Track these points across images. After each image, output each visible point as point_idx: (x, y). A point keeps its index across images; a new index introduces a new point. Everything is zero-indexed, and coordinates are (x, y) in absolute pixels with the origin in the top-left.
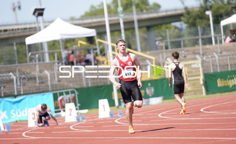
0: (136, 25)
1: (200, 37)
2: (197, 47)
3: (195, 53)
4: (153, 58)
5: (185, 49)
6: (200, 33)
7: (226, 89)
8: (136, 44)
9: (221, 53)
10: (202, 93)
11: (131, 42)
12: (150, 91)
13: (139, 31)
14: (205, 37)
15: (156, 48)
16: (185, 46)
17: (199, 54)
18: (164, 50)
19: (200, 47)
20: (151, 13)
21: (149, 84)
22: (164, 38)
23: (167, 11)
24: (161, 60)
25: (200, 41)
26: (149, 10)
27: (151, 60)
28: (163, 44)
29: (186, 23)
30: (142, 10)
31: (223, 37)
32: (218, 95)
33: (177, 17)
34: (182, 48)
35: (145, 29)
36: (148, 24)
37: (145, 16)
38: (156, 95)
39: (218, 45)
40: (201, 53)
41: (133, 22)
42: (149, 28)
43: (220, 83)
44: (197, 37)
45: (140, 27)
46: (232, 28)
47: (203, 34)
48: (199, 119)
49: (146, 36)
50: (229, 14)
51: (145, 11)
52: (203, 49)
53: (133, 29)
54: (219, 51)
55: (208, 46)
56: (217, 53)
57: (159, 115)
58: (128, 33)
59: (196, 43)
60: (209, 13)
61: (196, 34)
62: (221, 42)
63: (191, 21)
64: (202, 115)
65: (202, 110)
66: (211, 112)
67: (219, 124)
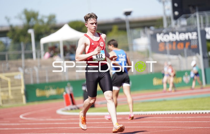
1: (23, 52)
2: (19, 61)
3: (18, 66)
5: (10, 62)
6: (23, 48)
7: (43, 98)
9: (41, 66)
10: (22, 101)
14: (28, 52)
16: (9, 59)
17: (21, 66)
19: (23, 61)
25: (23, 56)
29: (11, 38)
31: (42, 53)
32: (36, 104)
34: (7, 60)
39: (38, 60)
40: (23, 65)
43: (38, 93)
44: (19, 52)
46: (50, 46)
47: (25, 50)
48: (18, 124)
50: (48, 33)
52: (25, 63)
54: (39, 64)
55: (29, 61)
56: (37, 66)
59: (19, 57)
60: (31, 32)
61: (20, 49)
62: (40, 57)
63: (15, 37)
64: (20, 121)
65: (21, 117)
66: (29, 119)
67: (34, 129)
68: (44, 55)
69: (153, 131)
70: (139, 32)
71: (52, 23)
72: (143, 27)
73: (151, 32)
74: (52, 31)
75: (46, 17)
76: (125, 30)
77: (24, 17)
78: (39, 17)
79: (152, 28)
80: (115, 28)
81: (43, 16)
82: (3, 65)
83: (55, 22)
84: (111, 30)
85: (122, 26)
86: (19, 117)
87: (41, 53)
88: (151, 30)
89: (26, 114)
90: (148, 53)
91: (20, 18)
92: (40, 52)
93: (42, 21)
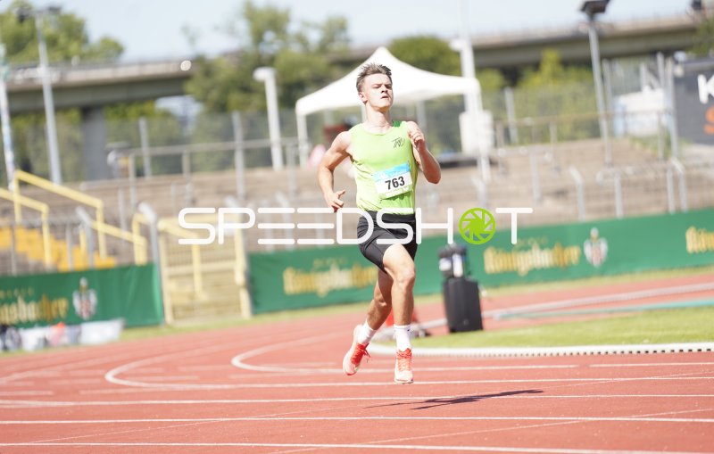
0: (48, 102)
1: (239, 143)
2: (227, 176)
3: (224, 192)
4: (97, 203)
5: (199, 177)
6: (239, 133)
7: (308, 301)
8: (46, 159)
9: (298, 192)
10: (239, 310)
11: (32, 154)
12: (84, 302)
13: (57, 122)
14: (255, 144)
15: (109, 173)
16: (193, 169)
17: (233, 193)
18: (132, 178)
19: (239, 174)
20: (96, 66)
21: (83, 282)
22: (132, 144)
23: (142, 63)
24: (121, 211)
25: (239, 159)
26: (88, 58)
27: (90, 210)
28: (129, 162)
29: (198, 100)
30: (67, 58)
31: (304, 147)
32: (285, 318)
33: (173, 83)
34: (186, 175)
35: (75, 115)
36: (87, 99)
37: (77, 76)
38: (102, 315)
39: (291, 171)
40: (241, 189)
41: (38, 92)
42: (87, 112)
43: (292, 282)
44: (229, 145)
45: (58, 109)
46: (329, 123)
47: (248, 137)
48: (226, 386)
49: (78, 135)
50: (321, 81)
51: (75, 60)
52: (247, 182)
53: (40, 112)
54: (292, 187)
55: (260, 173)
56: (286, 193)
57: (110, 377)
58: (22, 123)
59: (226, 163)
60: (265, 75)
61: (228, 135)
62: (297, 161)
63: (214, 95)
64: (233, 377)
65: (236, 362)
66: (262, 368)
67: (281, 404)
68: (309, 155)
69: (686, 409)
70: (637, 72)
71: (336, 47)
72: (652, 53)
73: (679, 71)
74: (336, 71)
75: (315, 26)
76: (586, 63)
77: (243, 26)
78: (293, 28)
79: (681, 56)
80: (551, 56)
81: (306, 24)
82: (173, 190)
83: (347, 40)
84: (536, 66)
85: (576, 52)
86: (229, 362)
87: (300, 147)
88: (676, 62)
89: (251, 354)
90: (668, 143)
91: (231, 31)
92: (297, 146)
93: (301, 39)
